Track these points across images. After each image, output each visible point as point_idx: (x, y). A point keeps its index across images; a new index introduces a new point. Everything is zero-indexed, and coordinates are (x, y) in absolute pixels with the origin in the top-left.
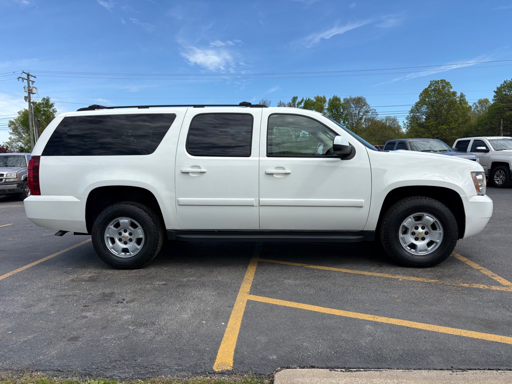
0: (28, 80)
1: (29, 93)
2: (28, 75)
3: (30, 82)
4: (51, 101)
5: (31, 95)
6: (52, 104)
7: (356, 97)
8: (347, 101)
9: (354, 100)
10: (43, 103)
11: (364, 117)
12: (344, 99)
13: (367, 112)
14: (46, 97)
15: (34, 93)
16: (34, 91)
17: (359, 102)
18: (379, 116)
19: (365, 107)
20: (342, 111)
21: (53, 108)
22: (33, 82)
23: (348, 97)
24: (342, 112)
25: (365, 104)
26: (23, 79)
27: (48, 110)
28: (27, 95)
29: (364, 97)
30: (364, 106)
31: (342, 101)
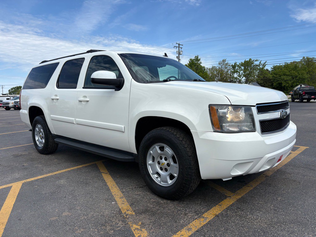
0: (179, 47)
1: (179, 54)
2: (179, 44)
3: (180, 48)
4: (199, 58)
5: (180, 55)
6: (200, 59)
10: (195, 59)
14: (197, 56)
15: (181, 54)
16: (181, 53)
21: (200, 61)
22: (181, 48)
26: (177, 47)
27: (198, 63)
28: (177, 55)
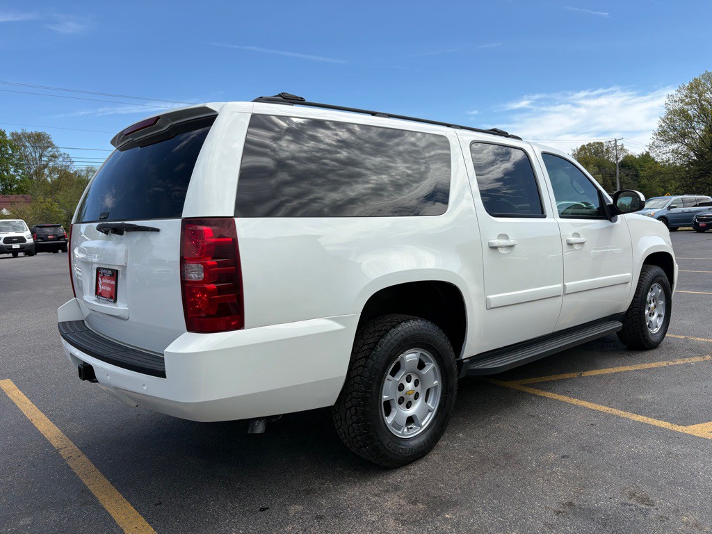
7: (34, 132)
8: (17, 137)
9: (29, 137)
11: (51, 164)
12: (12, 134)
13: (54, 157)
17: (40, 140)
18: (75, 164)
19: (50, 149)
20: (10, 152)
23: (19, 132)
24: (11, 155)
25: (51, 145)
29: (47, 133)
30: (49, 147)
31: (9, 137)
